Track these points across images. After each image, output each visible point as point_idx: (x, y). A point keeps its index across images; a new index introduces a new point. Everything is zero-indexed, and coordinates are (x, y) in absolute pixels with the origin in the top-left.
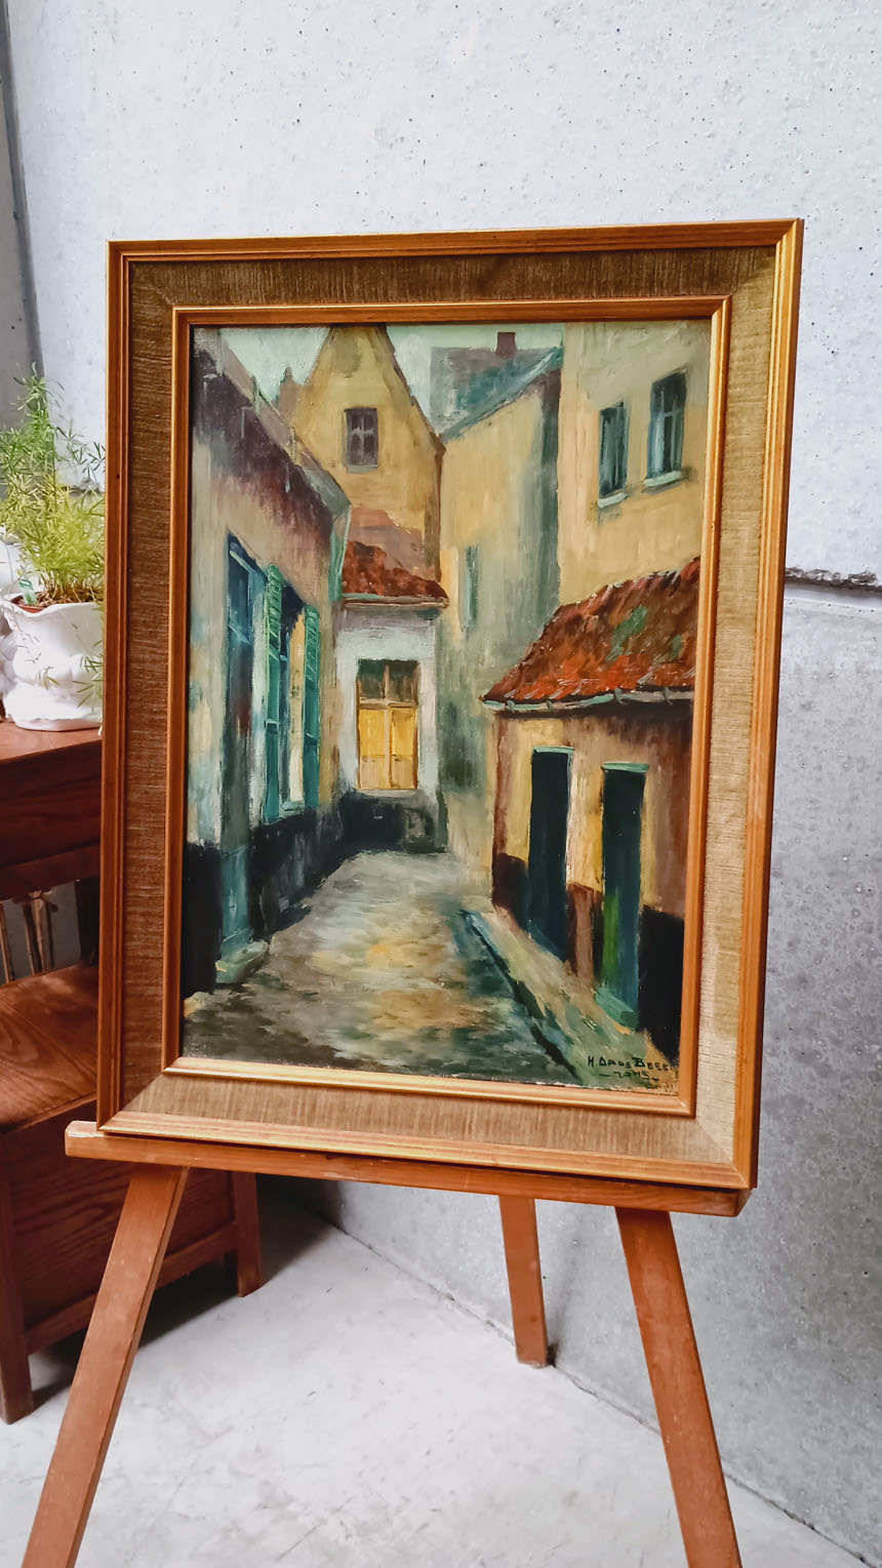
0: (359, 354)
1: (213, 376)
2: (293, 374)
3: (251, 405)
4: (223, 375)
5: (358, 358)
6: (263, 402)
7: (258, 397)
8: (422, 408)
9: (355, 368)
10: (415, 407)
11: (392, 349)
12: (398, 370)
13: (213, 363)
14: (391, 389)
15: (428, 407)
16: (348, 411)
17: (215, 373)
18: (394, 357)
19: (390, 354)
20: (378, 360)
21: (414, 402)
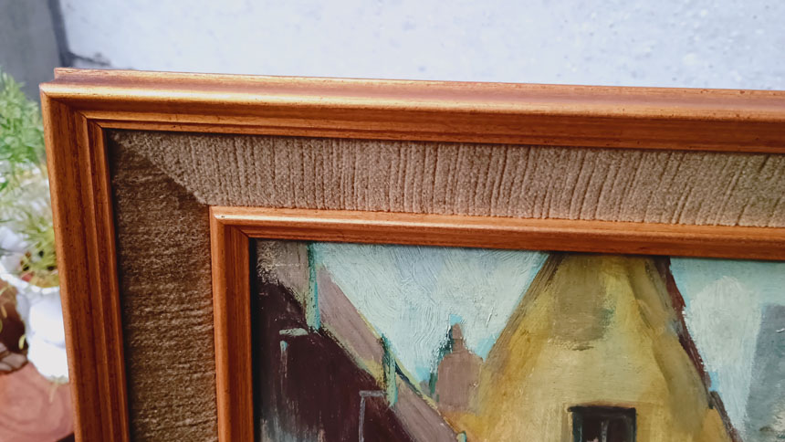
0: (607, 306)
1: (300, 332)
2: (466, 336)
3: (378, 388)
4: (321, 330)
5: (604, 315)
6: (403, 383)
7: (392, 376)
8: (730, 414)
9: (597, 333)
10: (715, 412)
11: (679, 303)
12: (686, 343)
13: (299, 309)
14: (669, 377)
15: (743, 410)
16: (576, 410)
17: (303, 325)
18: (681, 318)
19: (672, 312)
20: (647, 322)
21: (715, 401)
